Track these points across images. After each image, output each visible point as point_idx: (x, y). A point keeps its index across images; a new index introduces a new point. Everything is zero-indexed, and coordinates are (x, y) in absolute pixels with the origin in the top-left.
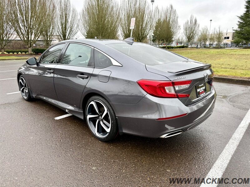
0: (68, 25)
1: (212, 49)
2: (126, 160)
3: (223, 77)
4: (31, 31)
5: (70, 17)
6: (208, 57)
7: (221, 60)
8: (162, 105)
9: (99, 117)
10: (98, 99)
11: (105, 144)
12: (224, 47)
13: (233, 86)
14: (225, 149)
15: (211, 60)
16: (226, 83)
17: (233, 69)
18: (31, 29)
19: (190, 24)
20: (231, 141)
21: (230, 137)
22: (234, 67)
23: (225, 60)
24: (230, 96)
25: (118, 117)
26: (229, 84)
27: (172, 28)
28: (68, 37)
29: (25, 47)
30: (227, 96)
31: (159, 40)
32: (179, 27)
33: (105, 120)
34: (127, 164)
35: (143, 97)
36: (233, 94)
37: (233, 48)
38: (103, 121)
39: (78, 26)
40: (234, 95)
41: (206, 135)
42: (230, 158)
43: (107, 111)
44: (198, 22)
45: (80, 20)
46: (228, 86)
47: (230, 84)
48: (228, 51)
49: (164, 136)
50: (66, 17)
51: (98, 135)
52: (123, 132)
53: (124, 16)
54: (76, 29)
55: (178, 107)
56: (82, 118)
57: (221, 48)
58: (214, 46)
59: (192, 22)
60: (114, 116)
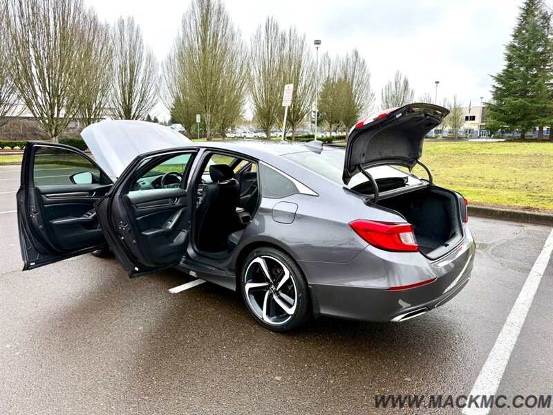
0: (137, 88)
1: (442, 143)
2: (330, 364)
3: (474, 206)
4: (58, 101)
5: (142, 71)
6: (436, 160)
7: (464, 167)
8: (397, 264)
9: (270, 285)
10: (270, 252)
11: (282, 338)
12: (466, 138)
13: (494, 223)
14: (497, 342)
15: (445, 167)
16: (480, 217)
17: (491, 188)
18: (59, 96)
19: (395, 90)
20: (506, 328)
21: (504, 321)
22: (491, 183)
23: (471, 167)
24: (493, 244)
25: (311, 285)
26: (486, 220)
27: (358, 98)
28: (135, 114)
29: (36, 134)
30: (487, 245)
31: (331, 123)
32: (373, 95)
33: (283, 292)
34: (333, 370)
35: (363, 251)
36: (497, 240)
37: (485, 140)
38: (278, 294)
39: (158, 90)
40: (500, 243)
41: (459, 318)
42: (508, 357)
43: (290, 274)
44: (410, 86)
45: (163, 78)
46: (485, 224)
47: (489, 220)
48: (476, 147)
49: (398, 319)
50: (132, 72)
51: (267, 320)
52: (320, 314)
53: (258, 72)
54: (154, 98)
55: (416, 267)
56: (233, 287)
57: (460, 139)
58: (445, 135)
59: (398, 86)
60: (303, 285)
